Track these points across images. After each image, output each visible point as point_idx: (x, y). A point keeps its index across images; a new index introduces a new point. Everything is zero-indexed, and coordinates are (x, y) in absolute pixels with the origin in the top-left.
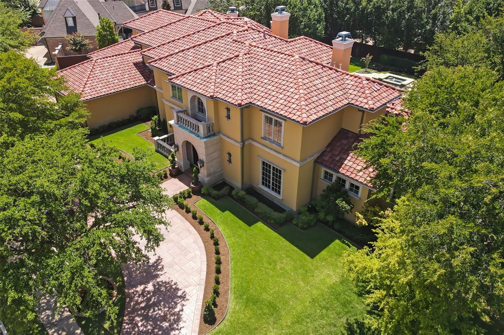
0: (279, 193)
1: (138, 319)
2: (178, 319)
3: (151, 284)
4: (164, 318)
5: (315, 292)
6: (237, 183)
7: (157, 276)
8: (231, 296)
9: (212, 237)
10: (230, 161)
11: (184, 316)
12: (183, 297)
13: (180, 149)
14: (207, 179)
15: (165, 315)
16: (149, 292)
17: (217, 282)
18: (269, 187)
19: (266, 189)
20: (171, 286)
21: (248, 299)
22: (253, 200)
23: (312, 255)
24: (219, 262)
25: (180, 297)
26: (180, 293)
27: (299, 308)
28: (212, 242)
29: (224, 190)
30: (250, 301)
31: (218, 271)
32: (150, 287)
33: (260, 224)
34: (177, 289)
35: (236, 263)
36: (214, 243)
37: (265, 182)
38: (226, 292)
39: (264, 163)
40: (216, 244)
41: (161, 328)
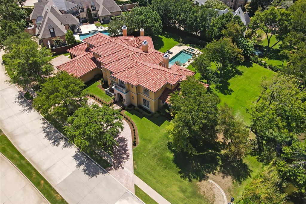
0: (149, 108)
1: (116, 146)
2: (127, 146)
3: (117, 138)
4: (123, 146)
5: (160, 136)
6: (136, 105)
7: (118, 136)
8: (139, 139)
9: (131, 123)
10: (133, 99)
11: (128, 144)
12: (127, 140)
13: (116, 95)
14: (126, 105)
15: (123, 145)
16: (117, 140)
17: (135, 135)
18: (146, 106)
19: (145, 106)
20: (123, 138)
21: (143, 139)
22: (141, 110)
23: (159, 126)
24: (134, 130)
25: (126, 140)
26: (126, 139)
27: (156, 140)
28: (131, 125)
29: (132, 108)
30: (144, 139)
31: (135, 133)
32: (117, 139)
33: (144, 118)
34: (125, 139)
35: (139, 130)
36: (132, 125)
37: (145, 104)
38: (137, 138)
39: (144, 99)
40: (133, 125)
41: (123, 148)
